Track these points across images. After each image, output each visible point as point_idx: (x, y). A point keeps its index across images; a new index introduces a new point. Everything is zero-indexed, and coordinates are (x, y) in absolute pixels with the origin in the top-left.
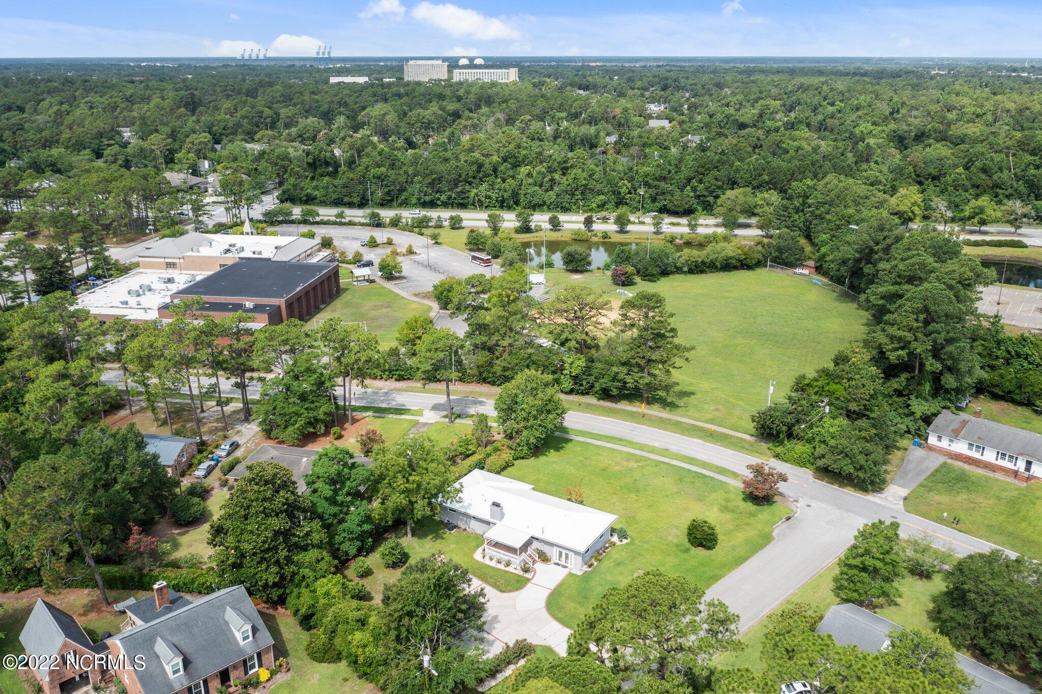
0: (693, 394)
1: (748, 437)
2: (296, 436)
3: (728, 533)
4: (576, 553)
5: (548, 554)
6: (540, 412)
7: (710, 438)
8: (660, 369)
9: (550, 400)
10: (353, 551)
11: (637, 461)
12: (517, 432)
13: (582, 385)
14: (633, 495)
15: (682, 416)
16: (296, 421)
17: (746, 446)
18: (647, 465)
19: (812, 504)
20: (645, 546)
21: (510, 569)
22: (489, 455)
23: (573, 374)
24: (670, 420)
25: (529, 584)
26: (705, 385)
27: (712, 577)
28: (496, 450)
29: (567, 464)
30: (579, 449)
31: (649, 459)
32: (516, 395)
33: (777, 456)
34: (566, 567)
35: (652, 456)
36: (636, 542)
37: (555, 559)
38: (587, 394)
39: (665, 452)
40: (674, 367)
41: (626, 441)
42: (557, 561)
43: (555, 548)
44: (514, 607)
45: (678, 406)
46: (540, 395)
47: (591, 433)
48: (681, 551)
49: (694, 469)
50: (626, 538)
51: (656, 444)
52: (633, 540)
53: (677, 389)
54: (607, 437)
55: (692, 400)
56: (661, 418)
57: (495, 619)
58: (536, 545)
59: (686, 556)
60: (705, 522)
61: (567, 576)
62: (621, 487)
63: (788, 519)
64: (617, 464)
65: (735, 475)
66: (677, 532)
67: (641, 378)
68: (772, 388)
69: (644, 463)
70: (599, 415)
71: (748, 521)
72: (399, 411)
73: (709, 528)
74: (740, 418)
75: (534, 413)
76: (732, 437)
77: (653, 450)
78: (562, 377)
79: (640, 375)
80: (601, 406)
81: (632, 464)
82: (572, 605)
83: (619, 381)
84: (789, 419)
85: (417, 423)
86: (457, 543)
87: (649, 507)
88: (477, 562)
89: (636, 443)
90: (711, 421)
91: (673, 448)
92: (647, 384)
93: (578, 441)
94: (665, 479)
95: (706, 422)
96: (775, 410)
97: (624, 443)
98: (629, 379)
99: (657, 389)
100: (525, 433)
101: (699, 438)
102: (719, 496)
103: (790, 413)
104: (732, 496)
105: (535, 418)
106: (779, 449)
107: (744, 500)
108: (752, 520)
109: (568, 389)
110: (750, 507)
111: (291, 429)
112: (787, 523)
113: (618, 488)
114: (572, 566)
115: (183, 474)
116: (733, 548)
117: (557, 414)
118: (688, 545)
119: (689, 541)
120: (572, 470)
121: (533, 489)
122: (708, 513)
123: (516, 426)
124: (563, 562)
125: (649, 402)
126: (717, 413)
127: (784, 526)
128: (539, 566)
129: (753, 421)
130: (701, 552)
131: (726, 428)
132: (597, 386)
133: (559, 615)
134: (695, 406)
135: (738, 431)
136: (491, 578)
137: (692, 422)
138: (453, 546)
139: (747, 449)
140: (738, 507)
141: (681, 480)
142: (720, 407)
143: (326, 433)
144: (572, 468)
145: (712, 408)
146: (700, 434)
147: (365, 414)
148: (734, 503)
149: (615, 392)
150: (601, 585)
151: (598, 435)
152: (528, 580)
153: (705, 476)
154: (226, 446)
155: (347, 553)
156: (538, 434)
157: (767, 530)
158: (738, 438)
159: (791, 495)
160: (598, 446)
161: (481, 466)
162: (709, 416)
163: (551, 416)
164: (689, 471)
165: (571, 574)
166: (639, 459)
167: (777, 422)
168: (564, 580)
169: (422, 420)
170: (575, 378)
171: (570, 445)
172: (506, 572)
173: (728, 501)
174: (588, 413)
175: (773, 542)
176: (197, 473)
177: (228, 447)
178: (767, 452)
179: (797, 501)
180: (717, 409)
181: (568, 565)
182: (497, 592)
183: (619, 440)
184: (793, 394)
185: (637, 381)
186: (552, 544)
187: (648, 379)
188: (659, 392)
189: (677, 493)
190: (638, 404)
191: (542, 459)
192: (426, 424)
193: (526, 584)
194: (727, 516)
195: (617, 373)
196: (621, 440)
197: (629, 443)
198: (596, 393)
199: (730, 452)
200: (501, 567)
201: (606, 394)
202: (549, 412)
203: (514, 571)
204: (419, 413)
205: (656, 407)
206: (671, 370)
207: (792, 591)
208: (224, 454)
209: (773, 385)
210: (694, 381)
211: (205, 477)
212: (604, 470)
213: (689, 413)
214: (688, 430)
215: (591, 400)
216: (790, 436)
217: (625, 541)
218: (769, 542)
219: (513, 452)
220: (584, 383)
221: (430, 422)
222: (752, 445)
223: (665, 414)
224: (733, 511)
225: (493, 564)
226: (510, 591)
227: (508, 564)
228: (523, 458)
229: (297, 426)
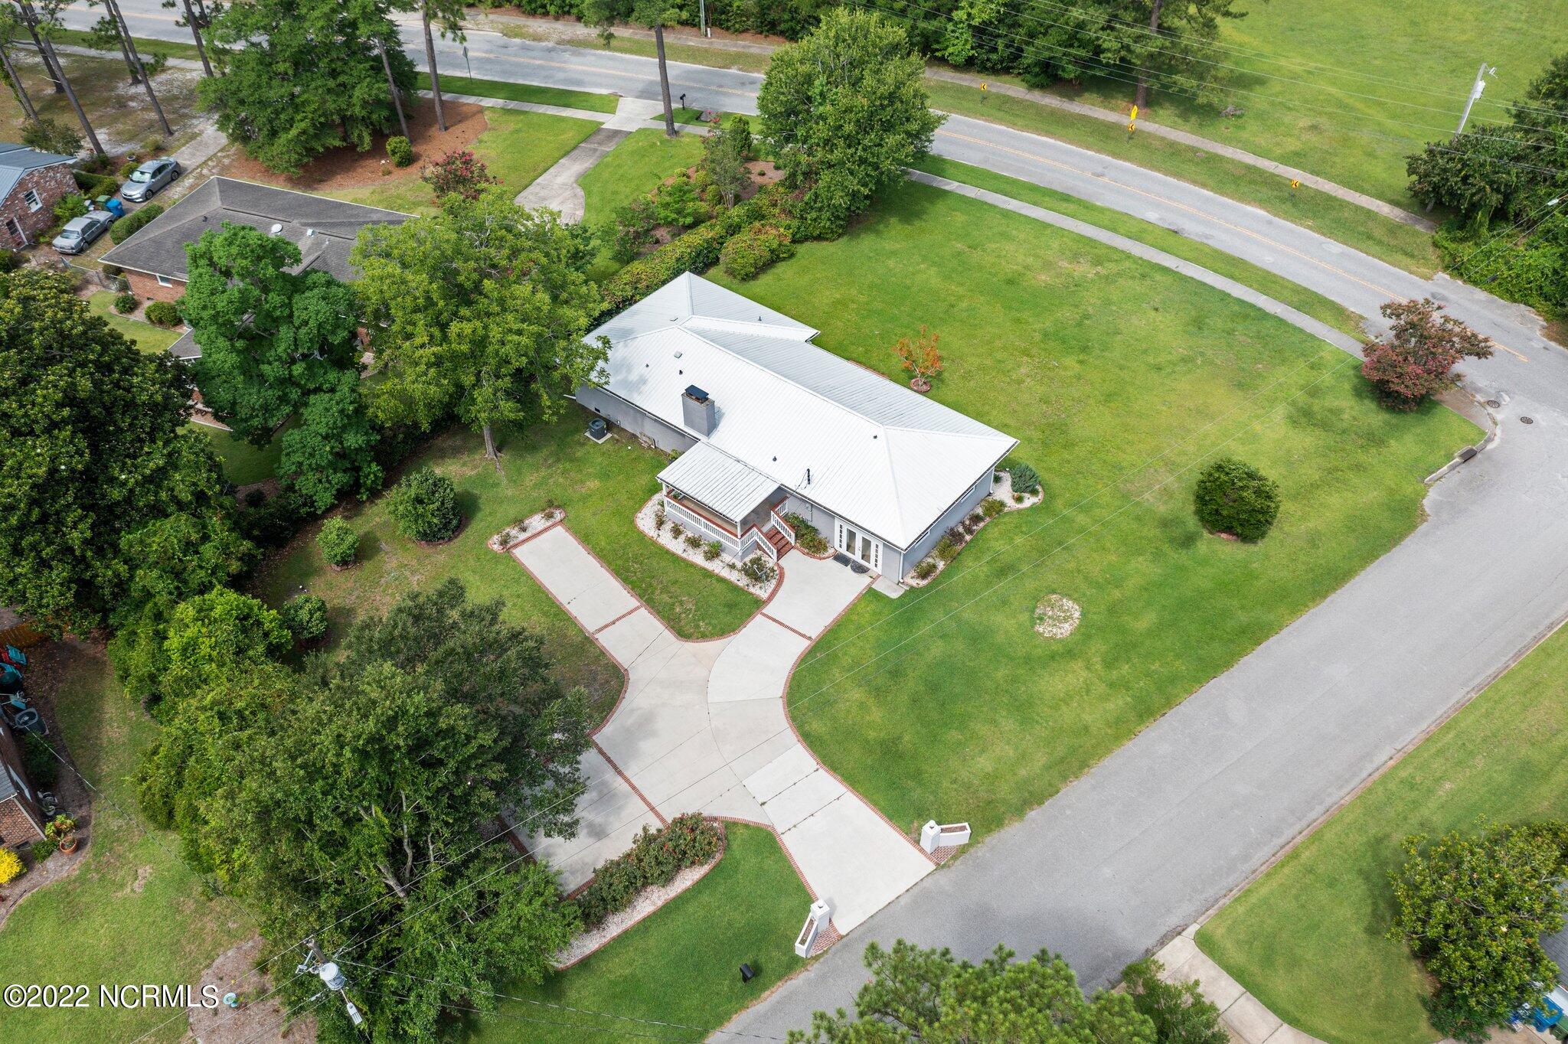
0: (1260, 81)
1: (1384, 209)
2: (294, 157)
3: (1305, 493)
4: (889, 546)
5: (823, 534)
6: (864, 127)
7: (1288, 206)
8: (1190, 19)
9: (892, 97)
10: (324, 498)
11: (1098, 262)
12: (806, 174)
13: (994, 50)
14: (1070, 361)
15: (1226, 141)
16: (291, 122)
17: (1378, 233)
18: (1119, 274)
19: (1537, 417)
20: (1081, 519)
21: (716, 567)
22: (733, 230)
23: (976, 22)
24: (1194, 150)
25: (759, 619)
26: (1294, 62)
27: (1243, 631)
28: (757, 215)
29: (925, 259)
30: (960, 218)
31: (1129, 256)
32: (809, 79)
33: (1457, 269)
34: (860, 569)
35: (1138, 249)
36: (1059, 504)
37: (839, 545)
38: (1006, 71)
39: (1171, 238)
40: (1227, 14)
41: (1080, 202)
42: (843, 551)
43: (837, 523)
44: (704, 687)
45: (1218, 114)
46: (869, 81)
47: (997, 177)
48: (1172, 540)
49: (1238, 290)
50: (1034, 492)
51: (1152, 216)
52: (1050, 497)
53: (1226, 66)
54: (1034, 189)
55: (1258, 99)
56: (1172, 144)
57: (645, 725)
58: (789, 507)
59: (1182, 557)
60: (1251, 476)
61: (861, 598)
62: (1046, 335)
63: (1469, 456)
64: (1048, 265)
65: (1339, 315)
66: (1170, 480)
67: (1138, 39)
68: (1481, 85)
69: (1112, 268)
70: (1026, 128)
71: (1362, 457)
72: (564, 98)
73: (1258, 492)
74: (1371, 155)
75: (849, 128)
76: (1343, 204)
77: (1141, 232)
78: (950, 27)
79: (1137, 31)
80: (1032, 105)
81: (1084, 270)
82: (857, 694)
83: (1083, 44)
84: (1514, 173)
85: (594, 132)
86: (605, 476)
87: (1109, 397)
88: (642, 535)
89: (1102, 210)
90: (1295, 159)
91: (1193, 229)
92: (1151, 56)
93: (963, 198)
94: (1159, 317)
95: (1284, 160)
96: (1476, 146)
97: (1072, 207)
98: (1109, 42)
99: (1172, 70)
100: (826, 177)
101: (1261, 203)
102: (1290, 377)
103: (1518, 159)
104: (1326, 378)
105: (851, 141)
106: (1467, 251)
107: (1358, 393)
108: (1370, 458)
109: (961, 60)
110: (1372, 416)
111: (283, 138)
112: (1464, 470)
113: (1038, 337)
114: (879, 570)
115: (35, 243)
116: (1313, 540)
117: (908, 134)
118: (1192, 522)
119: (1199, 512)
120: (931, 277)
121: (814, 341)
122: (1257, 427)
123: (803, 158)
124: (857, 557)
125: (1150, 101)
126: (1314, 139)
127: (1455, 478)
128: (796, 562)
129: (1411, 171)
130: (1223, 549)
131: (1331, 178)
132: (1029, 56)
133: (817, 726)
134: (1261, 116)
135: (1363, 191)
136: (665, 590)
137: (1249, 159)
138: (593, 484)
139: (1380, 243)
140: (1336, 412)
141: (1198, 324)
142: (1323, 121)
143: (378, 150)
144: (933, 271)
145: (1305, 122)
146: (1266, 193)
147: (487, 102)
148: (1330, 402)
149: (1071, 71)
150: (943, 637)
151: (1014, 182)
152: (758, 604)
153: (1263, 315)
154: (144, 175)
155: (310, 501)
156: (853, 184)
157: (1408, 490)
158: (1358, 209)
159: (1481, 383)
160: (1007, 214)
161: (703, 263)
162: (1292, 145)
163: (891, 140)
164: (1224, 296)
165: (871, 594)
166: (1100, 255)
167: (1477, 181)
168: (852, 609)
169: (610, 122)
170: (979, 31)
171: (940, 207)
172: (708, 574)
173: (1314, 392)
174: (1001, 121)
175: (1423, 528)
176: (59, 241)
177: (147, 177)
178: (1432, 254)
179: (1495, 404)
180: (1314, 128)
181: (871, 565)
182: (669, 635)
183: (1061, 199)
184: (1534, 105)
185: (1127, 48)
186: (831, 515)
187: (1156, 43)
188: (1179, 78)
189: (1184, 360)
190: (1122, 103)
191: (867, 243)
192: (616, 133)
193: (750, 616)
194: (1306, 440)
195: (1081, 25)
196: (1066, 198)
197: (1083, 208)
198: (1027, 70)
199: (1335, 247)
200: (697, 558)
201: (1048, 76)
202: (888, 127)
203: (725, 573)
204: (608, 104)
205: (1166, 112)
206: (1219, 20)
207: (1459, 694)
208: (136, 192)
209: (1486, 74)
210: (1267, 50)
211: (79, 251)
212: (1010, 282)
213: (1244, 135)
214: (1236, 180)
215: (1013, 88)
216: (1499, 215)
217: (1029, 501)
218: (1413, 527)
219: (795, 223)
220: (1001, 44)
221: (626, 128)
222: (1393, 229)
223: (1183, 135)
224: (1325, 425)
225: (677, 546)
226: (704, 637)
227: (714, 552)
228: (819, 238)
229: (294, 132)
